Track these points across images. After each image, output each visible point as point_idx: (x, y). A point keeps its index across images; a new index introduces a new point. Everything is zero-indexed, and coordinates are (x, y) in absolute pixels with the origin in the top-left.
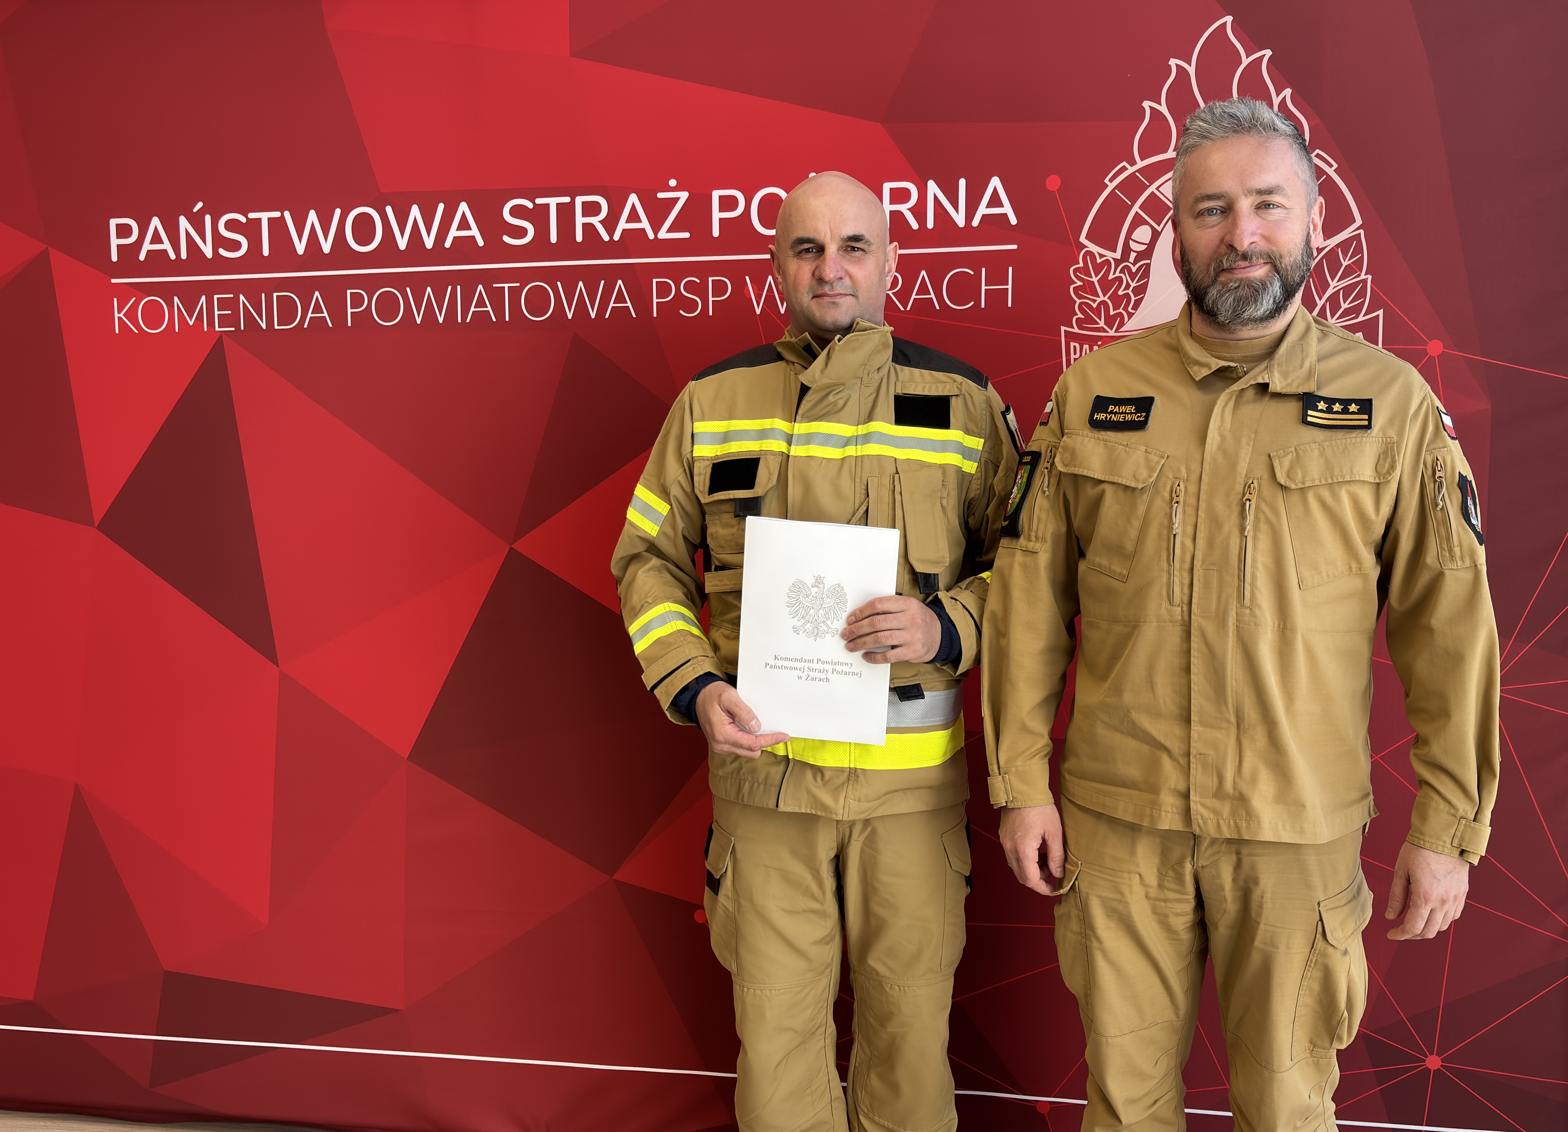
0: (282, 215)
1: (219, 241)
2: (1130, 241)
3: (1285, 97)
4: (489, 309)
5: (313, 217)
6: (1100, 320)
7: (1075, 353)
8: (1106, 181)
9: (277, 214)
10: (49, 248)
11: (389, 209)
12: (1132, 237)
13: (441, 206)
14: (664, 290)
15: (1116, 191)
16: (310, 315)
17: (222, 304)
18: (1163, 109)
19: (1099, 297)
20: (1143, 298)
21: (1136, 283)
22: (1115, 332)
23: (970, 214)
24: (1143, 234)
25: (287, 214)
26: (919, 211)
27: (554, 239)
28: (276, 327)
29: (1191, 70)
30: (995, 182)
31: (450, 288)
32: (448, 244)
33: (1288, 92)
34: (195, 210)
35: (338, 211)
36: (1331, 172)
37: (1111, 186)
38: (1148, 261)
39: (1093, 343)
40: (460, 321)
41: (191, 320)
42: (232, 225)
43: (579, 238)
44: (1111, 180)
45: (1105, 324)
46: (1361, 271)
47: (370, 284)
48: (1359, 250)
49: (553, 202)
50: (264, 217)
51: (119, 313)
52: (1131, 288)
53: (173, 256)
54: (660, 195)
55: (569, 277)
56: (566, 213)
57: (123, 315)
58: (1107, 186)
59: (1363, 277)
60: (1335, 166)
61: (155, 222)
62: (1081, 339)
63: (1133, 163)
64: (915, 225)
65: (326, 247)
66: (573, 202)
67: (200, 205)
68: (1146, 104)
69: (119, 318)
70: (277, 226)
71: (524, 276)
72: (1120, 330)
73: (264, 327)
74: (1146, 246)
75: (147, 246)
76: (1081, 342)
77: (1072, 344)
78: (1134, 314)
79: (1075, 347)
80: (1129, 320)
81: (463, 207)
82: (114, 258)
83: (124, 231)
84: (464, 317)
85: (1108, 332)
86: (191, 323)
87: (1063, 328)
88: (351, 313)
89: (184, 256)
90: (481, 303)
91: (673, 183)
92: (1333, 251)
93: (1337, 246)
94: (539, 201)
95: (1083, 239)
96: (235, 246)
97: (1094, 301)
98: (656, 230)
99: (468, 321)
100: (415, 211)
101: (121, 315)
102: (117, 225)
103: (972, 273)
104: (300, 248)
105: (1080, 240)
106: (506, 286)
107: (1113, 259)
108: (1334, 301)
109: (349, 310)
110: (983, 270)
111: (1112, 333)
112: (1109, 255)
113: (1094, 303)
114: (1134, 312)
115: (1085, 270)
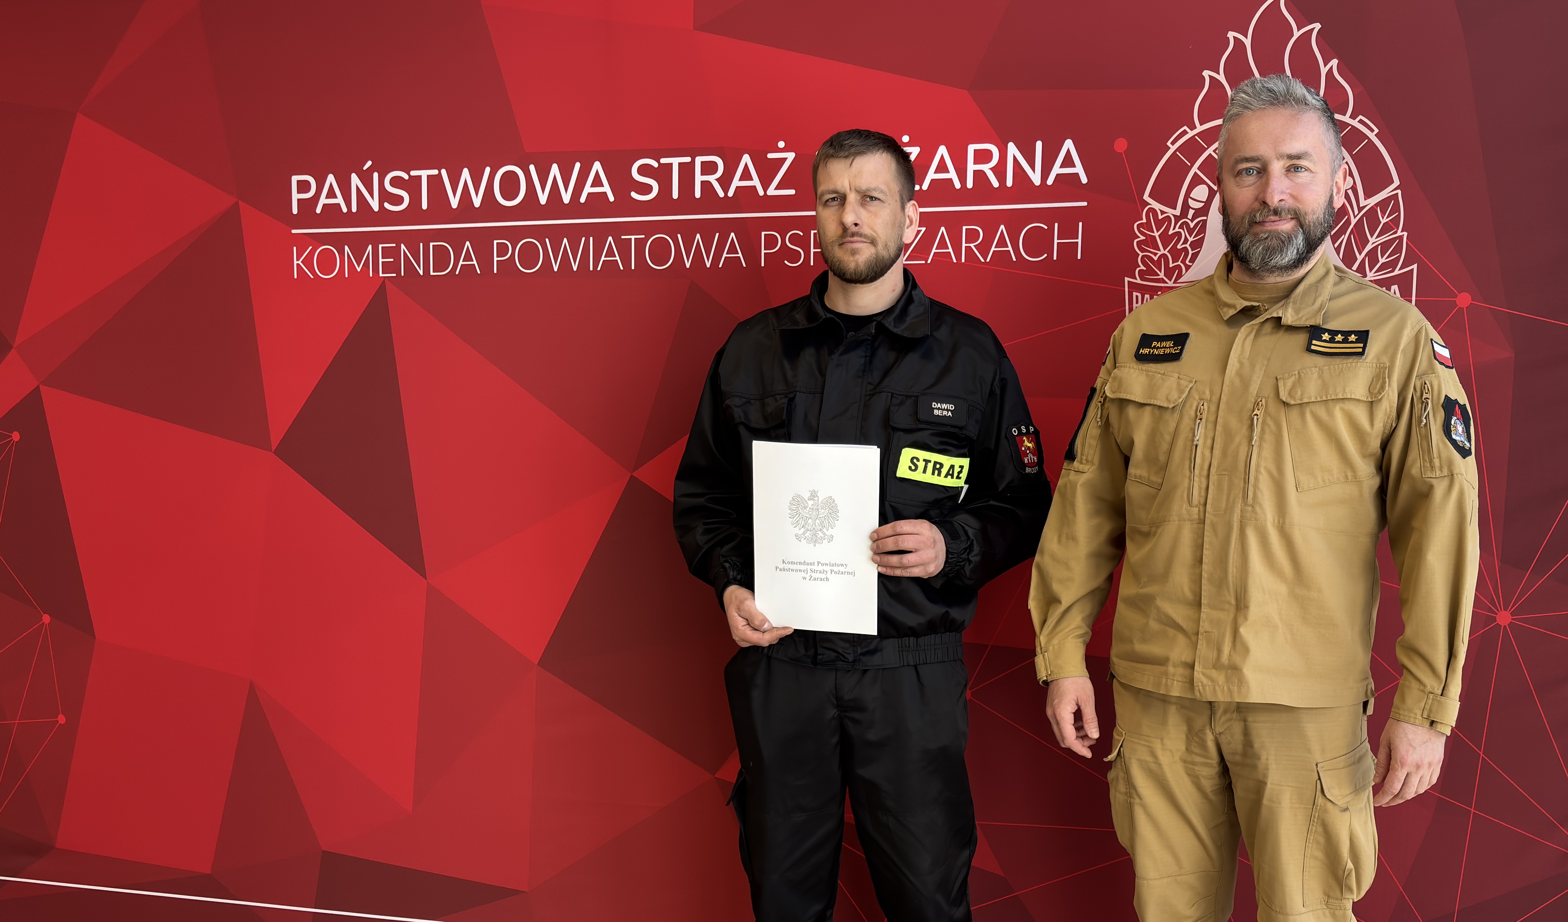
0: (440, 173)
1: (385, 196)
2: (1189, 199)
3: (1332, 67)
4: (618, 258)
5: (466, 174)
6: (1161, 272)
7: (1137, 303)
8: (1169, 143)
9: (435, 172)
10: (240, 201)
11: (532, 168)
12: (1191, 196)
13: (578, 165)
14: (771, 242)
15: (1178, 153)
16: (461, 263)
17: (386, 253)
18: (1221, 78)
19: (1159, 250)
20: (1200, 251)
21: (1194, 238)
22: (1173, 283)
23: (1045, 173)
24: (1201, 193)
25: (444, 172)
26: (999, 171)
27: (675, 195)
28: (432, 273)
29: (1248, 42)
30: (1069, 144)
31: (583, 239)
32: (583, 200)
33: (1334, 62)
34: (365, 168)
35: (488, 170)
36: (1372, 136)
37: (1173, 148)
38: (1205, 218)
39: (1153, 293)
40: (591, 269)
41: (359, 267)
42: (395, 182)
43: (698, 195)
44: (1173, 143)
45: (1164, 276)
46: (1398, 229)
47: (514, 234)
48: (1396, 208)
49: (675, 161)
50: (424, 174)
51: (298, 260)
52: (1189, 243)
53: (345, 209)
54: (770, 156)
55: (688, 230)
56: (687, 171)
57: (302, 262)
58: (1170, 148)
59: (1399, 233)
60: (1376, 131)
61: (331, 178)
62: (1143, 289)
63: (1193, 127)
64: (996, 184)
65: (477, 202)
66: (693, 161)
67: (369, 163)
68: (1206, 74)
69: (298, 265)
70: (435, 183)
71: (648, 229)
72: (1178, 281)
73: (422, 274)
74: (1203, 204)
75: (323, 200)
76: (1142, 292)
77: (1135, 294)
78: (1191, 266)
79: (1137, 297)
80: (1186, 272)
81: (597, 166)
82: (295, 211)
83: (304, 187)
84: (596, 265)
85: (1167, 283)
86: (359, 270)
87: (1127, 279)
88: (497, 261)
89: (354, 209)
90: (610, 253)
91: (781, 144)
92: (1373, 210)
93: (1377, 205)
94: (663, 161)
95: (1146, 197)
96: (399, 200)
97: (1155, 254)
98: (765, 188)
99: (599, 269)
100: (555, 170)
101: (299, 262)
102: (298, 182)
103: (1046, 228)
104: (454, 203)
105: (1144, 198)
106: (633, 237)
107: (1174, 215)
108: (1372, 256)
109: (496, 259)
110: (1056, 225)
111: (1170, 284)
112: (1170, 211)
113: (1155, 256)
114: (1191, 264)
115: (1148, 226)
